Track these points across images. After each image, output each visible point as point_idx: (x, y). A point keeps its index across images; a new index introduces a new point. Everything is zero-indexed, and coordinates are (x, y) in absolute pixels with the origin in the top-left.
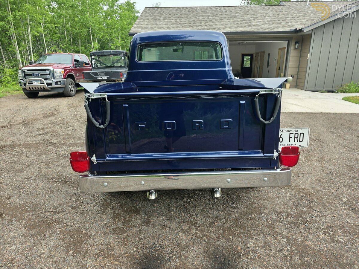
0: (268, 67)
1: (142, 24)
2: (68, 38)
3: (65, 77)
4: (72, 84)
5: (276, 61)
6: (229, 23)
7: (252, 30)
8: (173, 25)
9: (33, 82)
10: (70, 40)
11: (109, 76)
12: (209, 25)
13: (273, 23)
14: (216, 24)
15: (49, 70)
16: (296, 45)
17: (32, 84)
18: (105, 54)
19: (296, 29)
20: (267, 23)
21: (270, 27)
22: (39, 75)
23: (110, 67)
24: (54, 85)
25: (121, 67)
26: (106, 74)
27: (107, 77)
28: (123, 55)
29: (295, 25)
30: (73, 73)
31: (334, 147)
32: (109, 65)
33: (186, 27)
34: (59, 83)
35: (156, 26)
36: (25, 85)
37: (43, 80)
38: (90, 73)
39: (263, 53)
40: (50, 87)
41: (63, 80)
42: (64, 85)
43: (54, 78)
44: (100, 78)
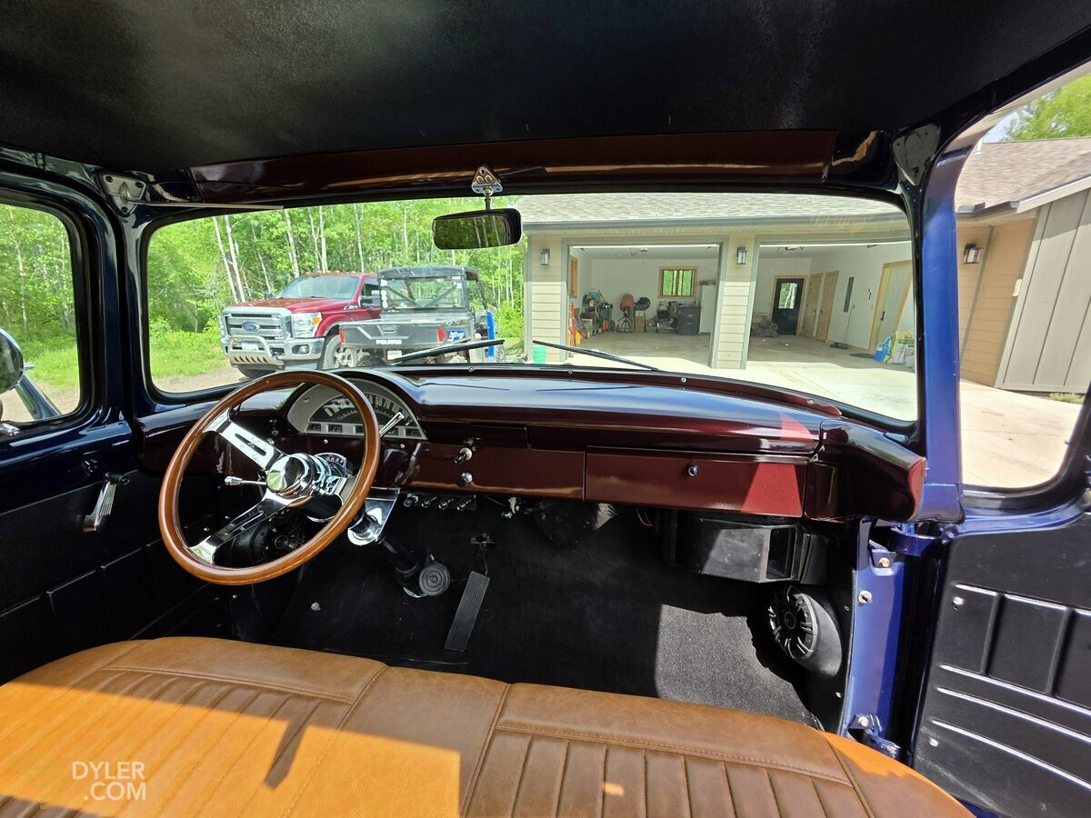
0: (846, 309)
3: (322, 333)
5: (874, 296)
9: (243, 345)
11: (407, 338)
15: (277, 315)
16: (967, 253)
17: (241, 348)
18: (414, 275)
22: (255, 327)
23: (427, 310)
24: (289, 355)
25: (455, 310)
26: (402, 330)
27: (403, 340)
28: (459, 278)
32: (423, 306)
34: (303, 349)
36: (226, 350)
37: (263, 340)
38: (359, 328)
39: (833, 276)
40: (280, 357)
41: (316, 340)
42: (317, 353)
43: (291, 336)
44: (383, 342)
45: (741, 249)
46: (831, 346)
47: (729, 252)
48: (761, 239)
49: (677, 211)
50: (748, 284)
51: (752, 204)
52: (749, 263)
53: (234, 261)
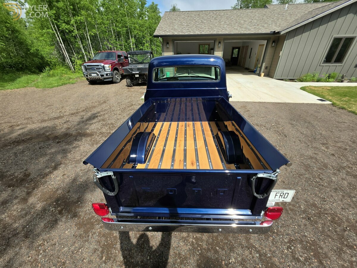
0: (250, 58)
1: (163, 27)
2: (114, 35)
3: (112, 70)
4: (117, 74)
5: (256, 54)
6: (225, 26)
7: (242, 32)
8: (184, 28)
9: (92, 75)
10: (116, 36)
11: (140, 71)
12: (210, 28)
13: (258, 25)
14: (216, 26)
15: (100, 65)
16: (272, 44)
19: (275, 31)
20: (254, 26)
21: (256, 29)
22: (95, 69)
23: (141, 63)
24: (105, 76)
26: (139, 69)
28: (149, 54)
29: (275, 27)
30: (117, 67)
31: (294, 142)
32: (140, 61)
33: (194, 29)
34: (109, 75)
35: (172, 29)
36: (87, 76)
37: (98, 73)
38: (128, 69)
39: (247, 47)
40: (103, 77)
41: (111, 72)
42: (112, 76)
43: (105, 71)
44: (134, 72)
45: (220, 43)
46: (245, 69)
47: (217, 43)
48: (225, 39)
50: (221, 52)
51: (223, 29)
52: (221, 46)
53: (63, 44)
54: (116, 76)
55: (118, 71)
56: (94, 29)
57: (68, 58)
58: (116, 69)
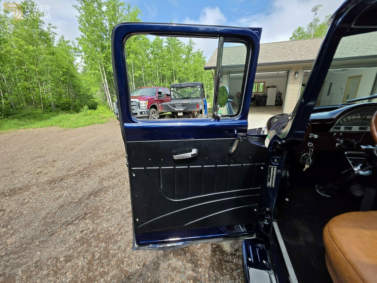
0: (328, 94)
2: (159, 78)
3: (149, 108)
4: (154, 113)
6: (303, 53)
11: (185, 108)
15: (135, 101)
18: (183, 86)
24: (139, 115)
25: (197, 98)
26: (183, 105)
27: (184, 109)
28: (199, 86)
30: (156, 104)
32: (186, 97)
34: (143, 113)
36: (117, 114)
38: (168, 105)
40: (136, 116)
41: (147, 110)
42: (148, 114)
43: (139, 109)
44: (177, 110)
45: (297, 72)
47: (292, 74)
48: (305, 68)
49: (272, 59)
50: (299, 86)
51: (301, 56)
52: (300, 77)
53: (107, 84)
54: (153, 115)
55: (156, 109)
56: (140, 70)
57: (110, 98)
58: (155, 107)
